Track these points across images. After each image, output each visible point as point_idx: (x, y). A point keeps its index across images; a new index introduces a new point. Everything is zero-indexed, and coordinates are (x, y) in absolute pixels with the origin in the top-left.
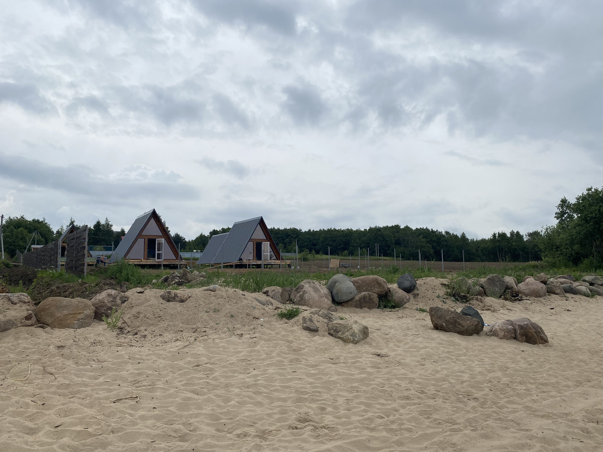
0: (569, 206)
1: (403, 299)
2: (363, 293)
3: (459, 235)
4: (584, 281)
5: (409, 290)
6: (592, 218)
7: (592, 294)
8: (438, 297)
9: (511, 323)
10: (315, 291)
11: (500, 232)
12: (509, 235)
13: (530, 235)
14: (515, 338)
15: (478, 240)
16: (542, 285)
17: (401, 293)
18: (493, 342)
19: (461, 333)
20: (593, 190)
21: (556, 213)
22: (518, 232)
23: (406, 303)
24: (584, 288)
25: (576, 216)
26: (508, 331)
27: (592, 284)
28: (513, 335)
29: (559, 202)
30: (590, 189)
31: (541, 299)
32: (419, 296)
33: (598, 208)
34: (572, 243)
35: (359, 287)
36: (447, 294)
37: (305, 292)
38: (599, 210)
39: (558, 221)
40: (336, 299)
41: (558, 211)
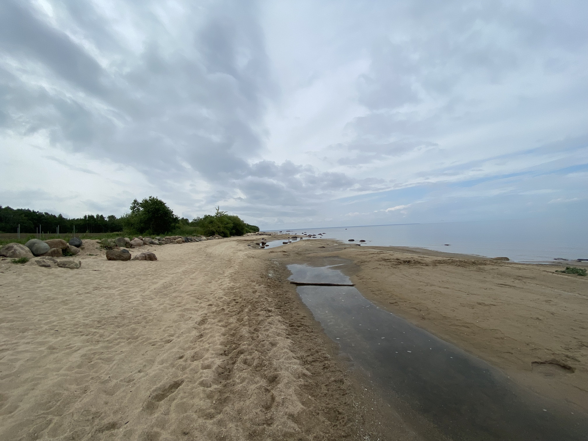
0: (138, 204)
1: (76, 251)
2: (53, 249)
3: (57, 216)
4: (156, 239)
5: (78, 246)
6: (151, 211)
7: (160, 244)
8: (97, 248)
9: (144, 254)
10: (22, 249)
11: (90, 215)
12: (95, 217)
13: (109, 217)
14: (146, 259)
15: (70, 219)
16: (142, 241)
17: (75, 248)
18: (137, 262)
19: (123, 260)
20: (152, 198)
21: (131, 207)
22: (102, 216)
23: (78, 252)
24: (157, 242)
25: (141, 209)
26: (143, 257)
27: (159, 240)
28: (145, 258)
29: (133, 201)
30: (150, 197)
31: (141, 247)
32: (85, 249)
33: (154, 206)
34: (141, 222)
35: (51, 245)
36: (101, 246)
37: (15, 250)
38: (155, 207)
39: (132, 211)
40: (35, 253)
41: (132, 206)
